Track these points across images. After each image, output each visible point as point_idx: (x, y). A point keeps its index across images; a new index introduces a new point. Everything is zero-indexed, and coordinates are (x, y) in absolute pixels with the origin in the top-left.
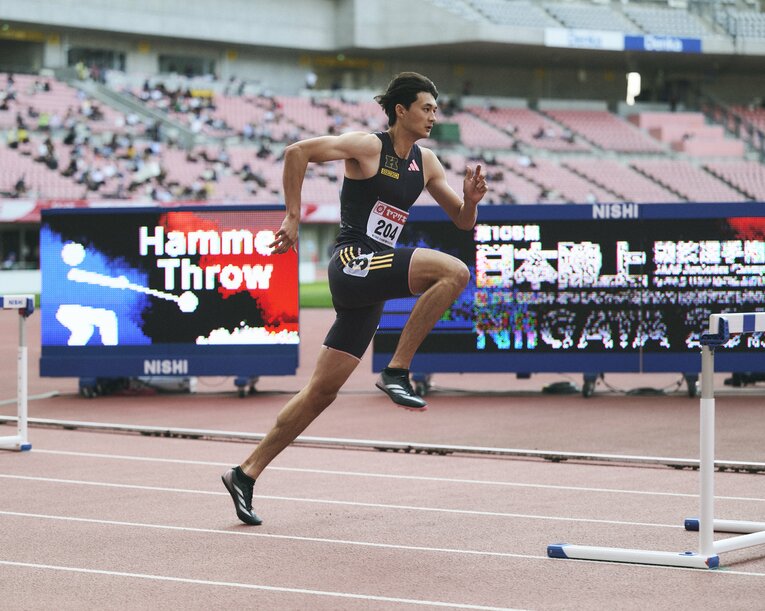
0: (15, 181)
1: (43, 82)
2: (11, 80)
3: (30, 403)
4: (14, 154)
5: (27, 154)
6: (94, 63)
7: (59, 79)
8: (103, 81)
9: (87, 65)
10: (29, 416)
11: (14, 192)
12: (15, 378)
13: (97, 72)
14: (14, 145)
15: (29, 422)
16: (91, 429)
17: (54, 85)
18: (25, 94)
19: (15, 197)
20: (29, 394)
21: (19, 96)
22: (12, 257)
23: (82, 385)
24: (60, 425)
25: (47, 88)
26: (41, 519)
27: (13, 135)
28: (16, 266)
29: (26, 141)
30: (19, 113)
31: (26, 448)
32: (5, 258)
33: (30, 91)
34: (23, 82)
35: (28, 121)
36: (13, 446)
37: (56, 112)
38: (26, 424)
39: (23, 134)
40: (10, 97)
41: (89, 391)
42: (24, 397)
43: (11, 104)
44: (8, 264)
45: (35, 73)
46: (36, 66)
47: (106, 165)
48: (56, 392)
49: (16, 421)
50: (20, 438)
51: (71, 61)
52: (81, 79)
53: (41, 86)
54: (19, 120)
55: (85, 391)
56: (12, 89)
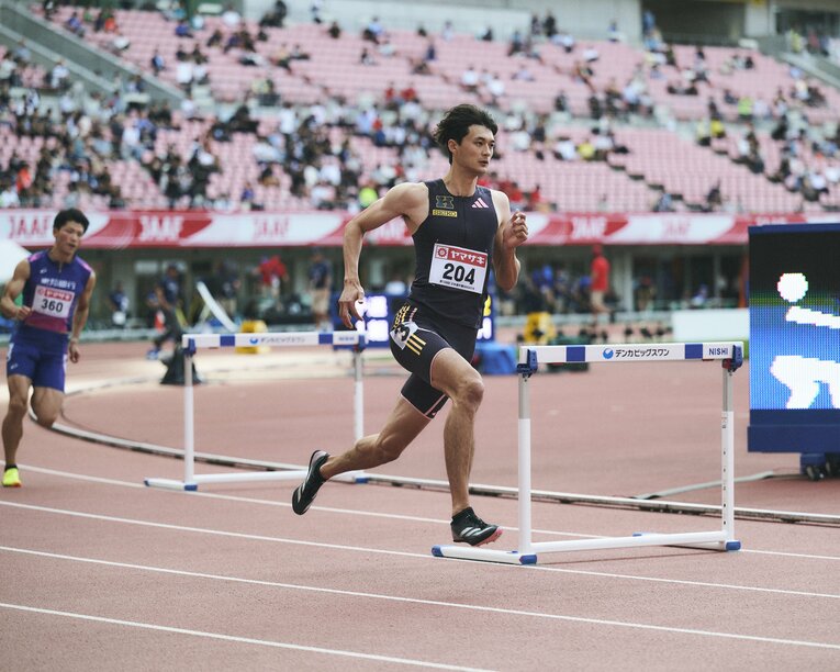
0: (706, 190)
1: (743, 55)
2: (701, 55)
3: (738, 485)
4: (706, 152)
5: (723, 153)
6: (810, 29)
7: (764, 53)
8: (825, 53)
9: (804, 33)
10: (736, 504)
11: (705, 204)
12: (719, 453)
13: (815, 41)
14: (705, 142)
15: (736, 513)
16: (819, 523)
17: (758, 60)
18: (721, 73)
19: (707, 211)
20: (735, 476)
21: (711, 76)
22: (704, 291)
23: (804, 462)
24: (777, 517)
25: (749, 64)
26: (758, 642)
27: (705, 128)
28: (710, 303)
29: (721, 135)
30: (711, 98)
31: (733, 547)
32: (695, 293)
33: (726, 69)
34: (717, 57)
35: (723, 108)
36: (716, 545)
37: (760, 98)
38: (732, 516)
39: (718, 126)
40: (701, 77)
41: (813, 471)
42: (729, 479)
43: (701, 86)
44: (698, 301)
45: (734, 45)
46: (734, 35)
47: (830, 166)
48: (770, 473)
49: (719, 511)
50: (725, 533)
51: (780, 29)
52: (795, 52)
53: (741, 63)
54: (713, 107)
55: (809, 470)
56: (703, 66)
